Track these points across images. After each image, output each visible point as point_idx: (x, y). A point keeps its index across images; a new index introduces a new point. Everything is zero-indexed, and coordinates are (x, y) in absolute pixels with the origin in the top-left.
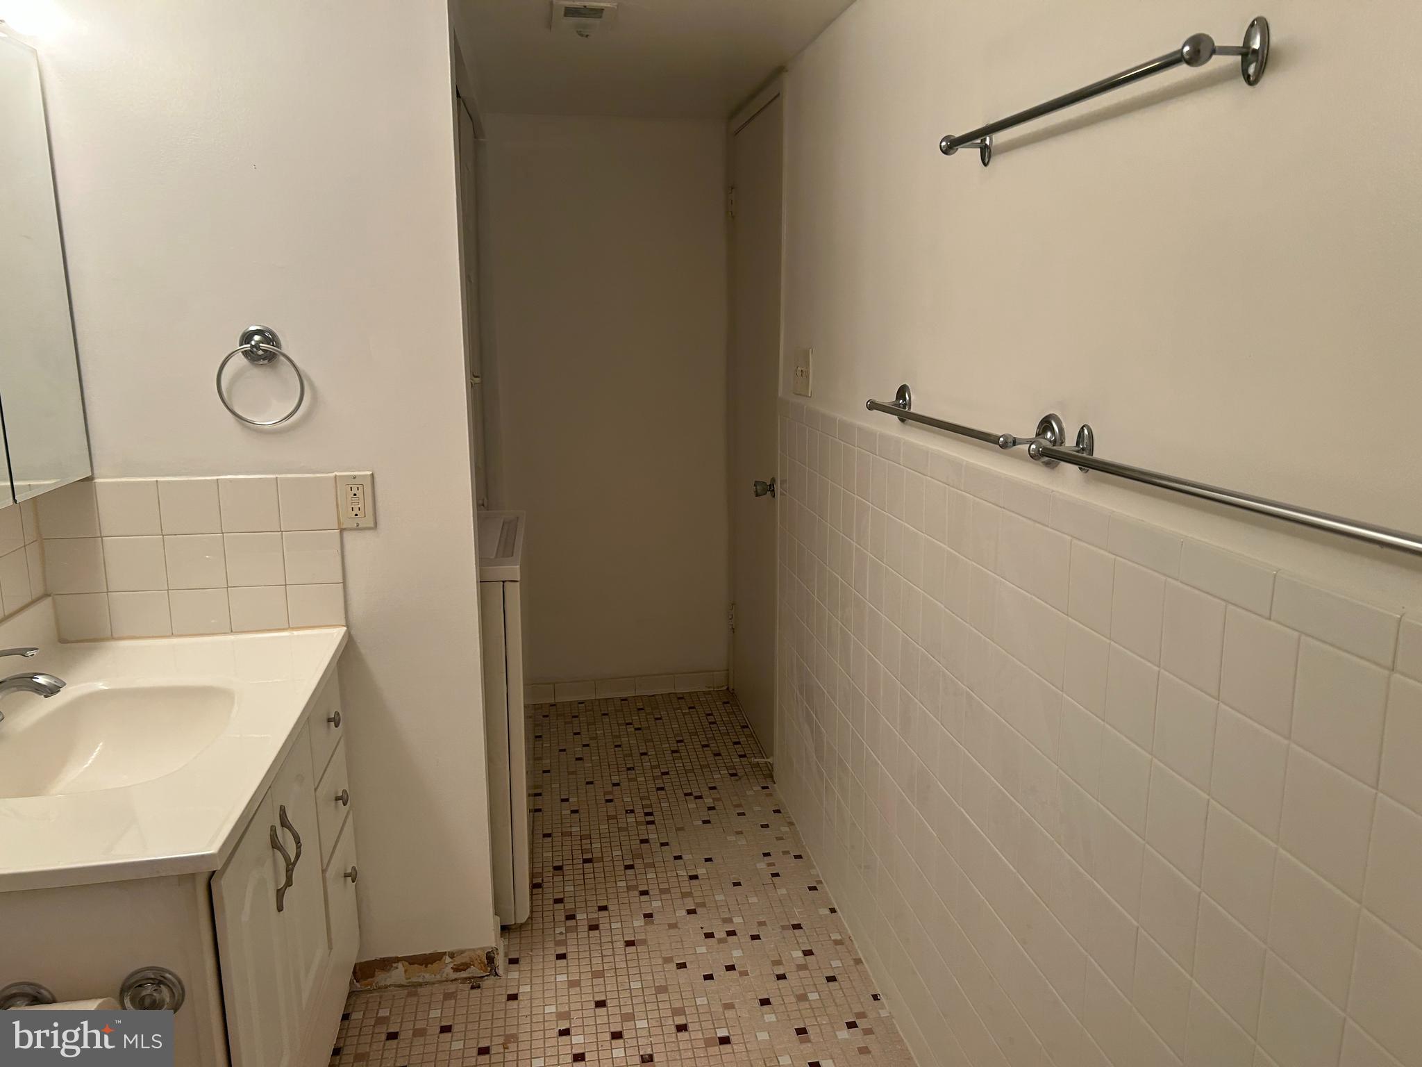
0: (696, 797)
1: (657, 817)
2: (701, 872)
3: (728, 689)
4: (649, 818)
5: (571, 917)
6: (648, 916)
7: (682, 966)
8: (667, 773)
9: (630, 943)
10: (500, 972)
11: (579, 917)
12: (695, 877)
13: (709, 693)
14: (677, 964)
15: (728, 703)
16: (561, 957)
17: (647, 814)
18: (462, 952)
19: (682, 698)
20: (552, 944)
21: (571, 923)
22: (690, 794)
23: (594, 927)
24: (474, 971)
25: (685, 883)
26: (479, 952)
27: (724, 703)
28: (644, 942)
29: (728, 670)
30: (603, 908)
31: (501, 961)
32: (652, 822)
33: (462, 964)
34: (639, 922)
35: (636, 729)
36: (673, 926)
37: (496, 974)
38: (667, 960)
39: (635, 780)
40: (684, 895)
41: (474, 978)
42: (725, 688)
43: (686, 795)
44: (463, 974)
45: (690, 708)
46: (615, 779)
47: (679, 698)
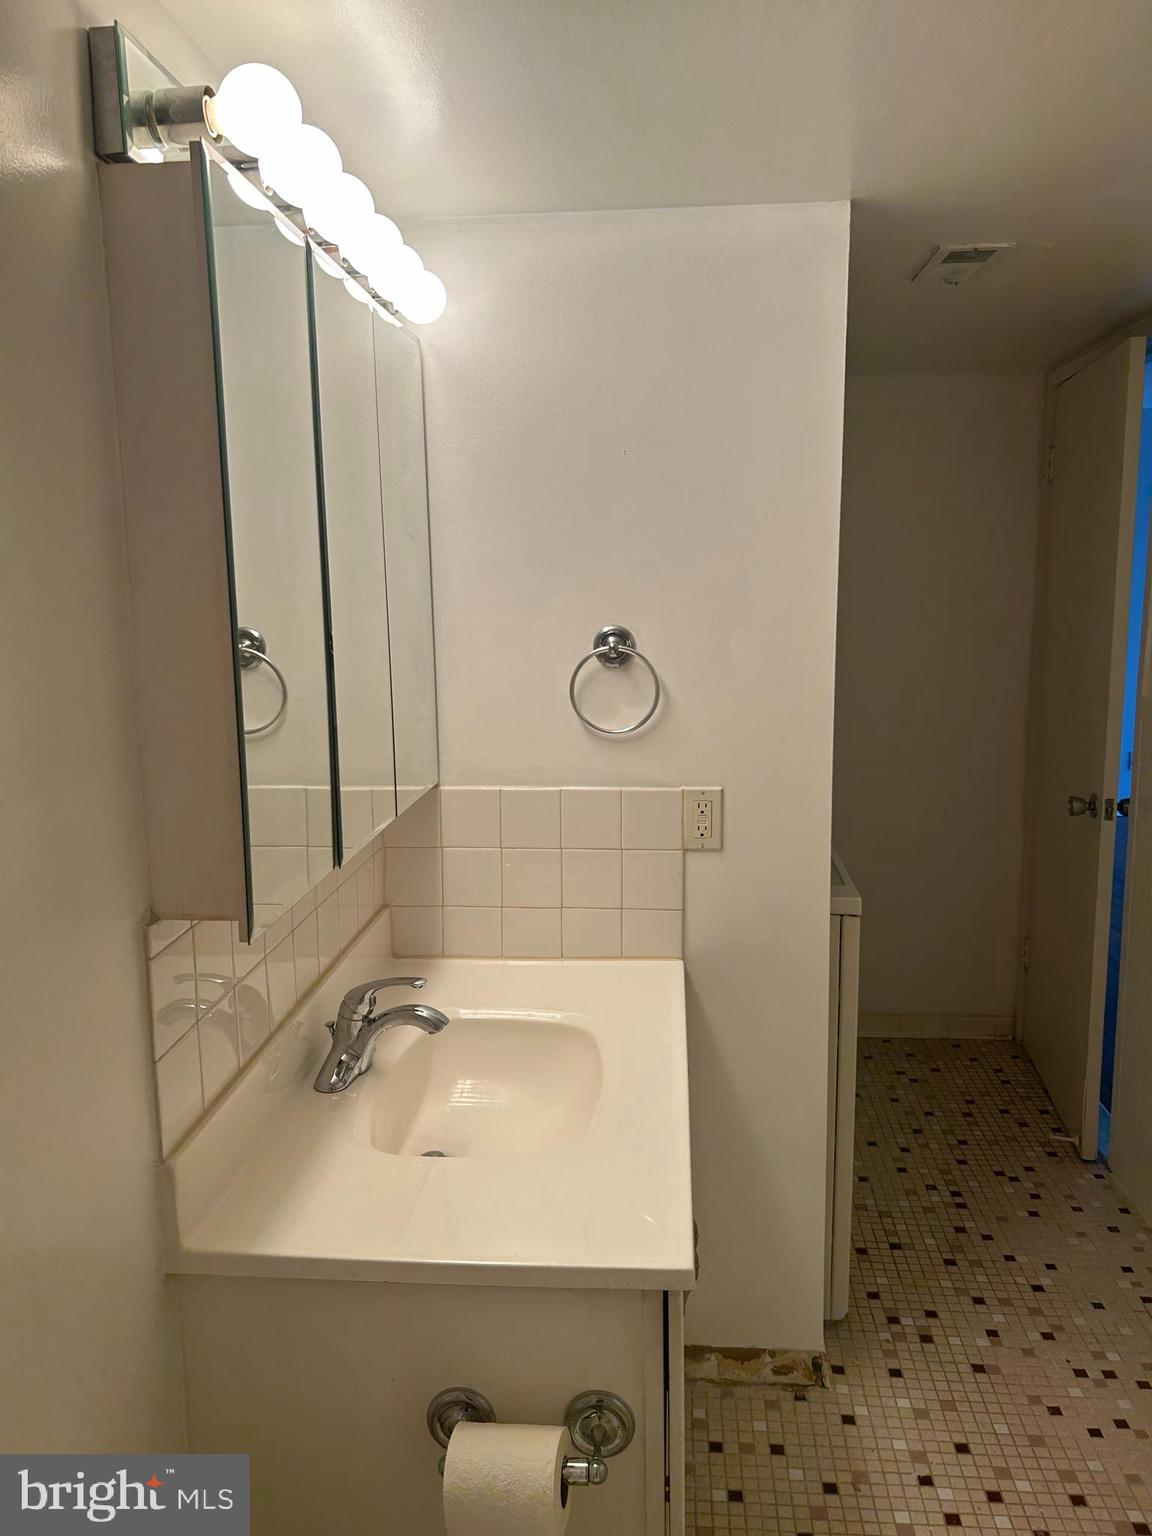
0: (1012, 1179)
1: (967, 1199)
2: (1045, 1282)
3: (1014, 1039)
4: (959, 1200)
5: (894, 1320)
6: (992, 1333)
7: (1055, 1411)
8: (964, 1142)
9: (978, 1369)
10: (827, 1383)
11: (904, 1321)
12: (1038, 1288)
13: (990, 1042)
14: (1049, 1408)
15: (1017, 1057)
16: (896, 1373)
17: (955, 1194)
18: (784, 1352)
19: (958, 1046)
20: (879, 1354)
21: (895, 1328)
22: (1001, 1174)
23: (926, 1339)
24: (797, 1377)
25: (1029, 1294)
26: (804, 1356)
27: (1014, 1057)
28: (996, 1370)
29: (1015, 1016)
30: (931, 1314)
31: (826, 1370)
32: (962, 1206)
33: (784, 1366)
34: (984, 1341)
35: (912, 1080)
36: (1029, 1352)
37: (823, 1385)
38: (1035, 1400)
39: (926, 1146)
40: (1035, 1312)
41: (797, 1385)
42: (1010, 1038)
43: (998, 1174)
44: (784, 1379)
45: (972, 1060)
46: (902, 1142)
47: (955, 1046)
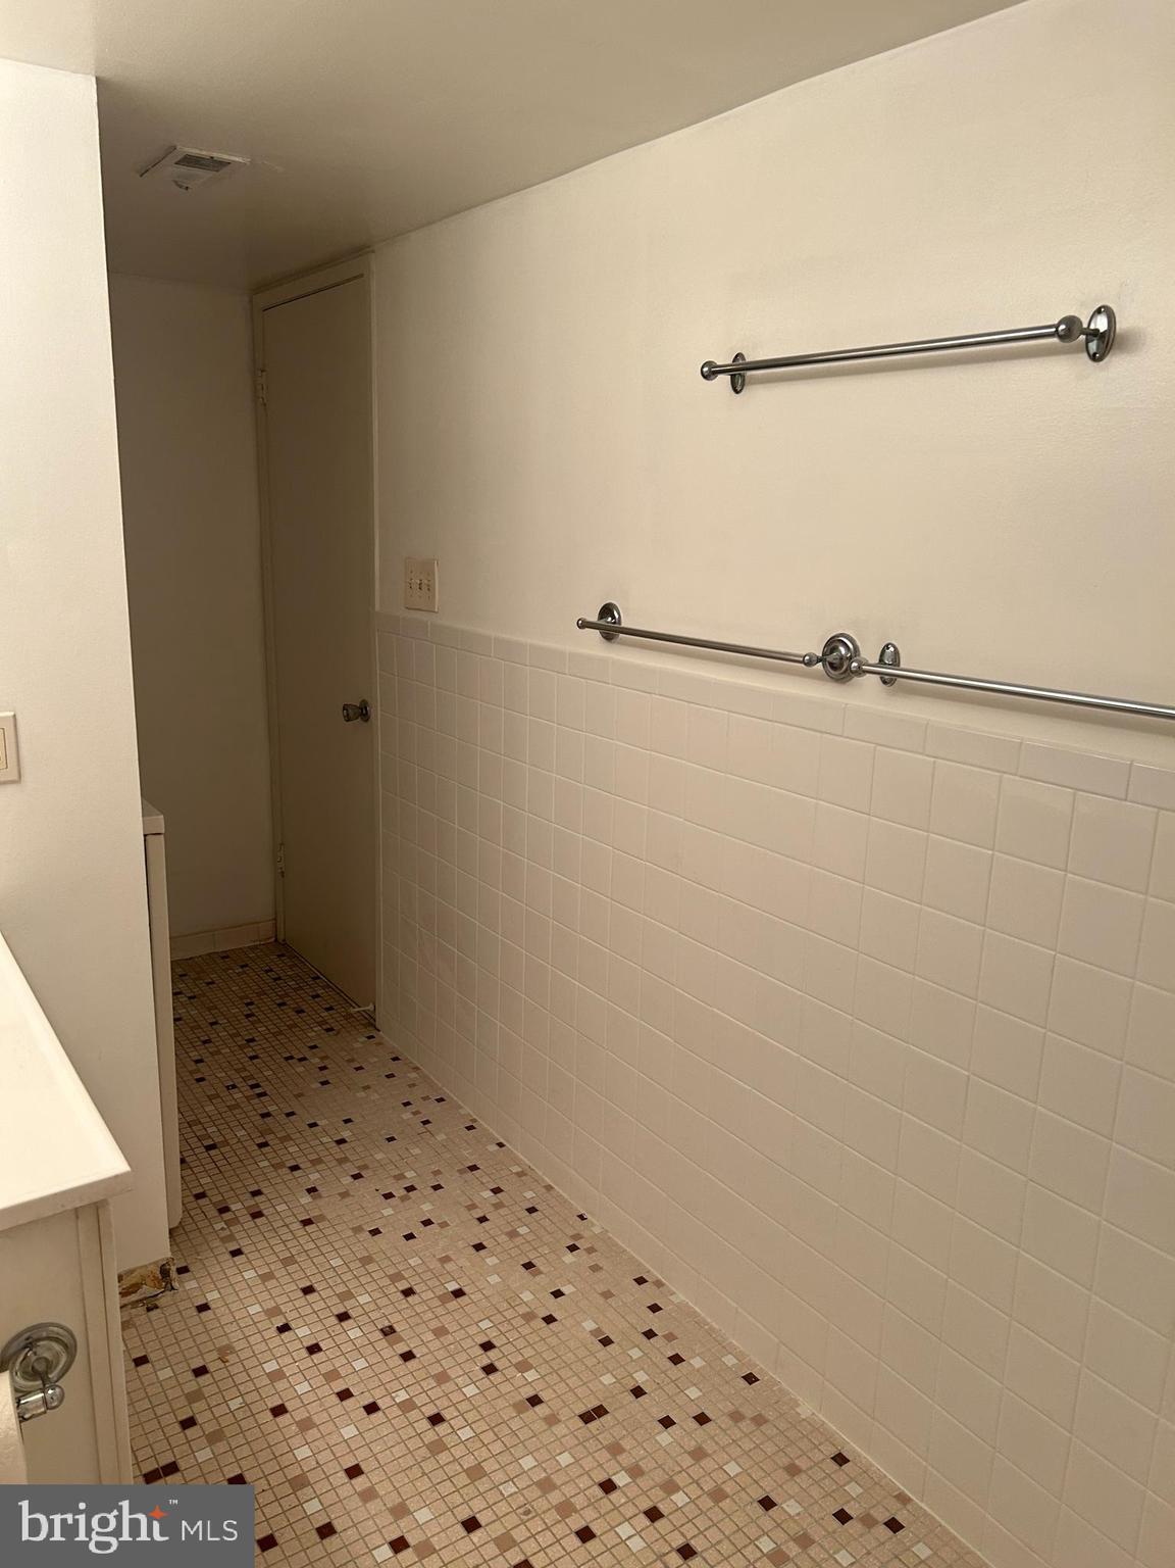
0: (301, 1060)
1: (266, 1087)
2: (346, 1134)
3: (276, 940)
4: (258, 1091)
5: (224, 1210)
6: (312, 1190)
7: (375, 1232)
8: (253, 1040)
9: (307, 1222)
10: (176, 1285)
11: (233, 1207)
12: (341, 1142)
13: (256, 947)
14: (370, 1232)
15: (283, 955)
16: (236, 1253)
17: (253, 1087)
18: (132, 1271)
19: (227, 957)
20: (217, 1243)
21: (227, 1216)
22: (291, 1058)
23: (257, 1215)
24: (147, 1290)
25: (335, 1149)
26: (151, 1268)
27: (279, 956)
28: (322, 1218)
29: (275, 919)
30: (256, 1193)
31: (174, 1274)
32: (264, 1094)
33: (132, 1286)
34: (306, 1199)
35: (190, 998)
36: (344, 1195)
37: (173, 1288)
38: (358, 1230)
39: (218, 1052)
40: (341, 1161)
41: (146, 1298)
42: (273, 939)
43: (287, 1059)
44: (134, 1297)
45: (242, 967)
46: (194, 1055)
47: (223, 958)
